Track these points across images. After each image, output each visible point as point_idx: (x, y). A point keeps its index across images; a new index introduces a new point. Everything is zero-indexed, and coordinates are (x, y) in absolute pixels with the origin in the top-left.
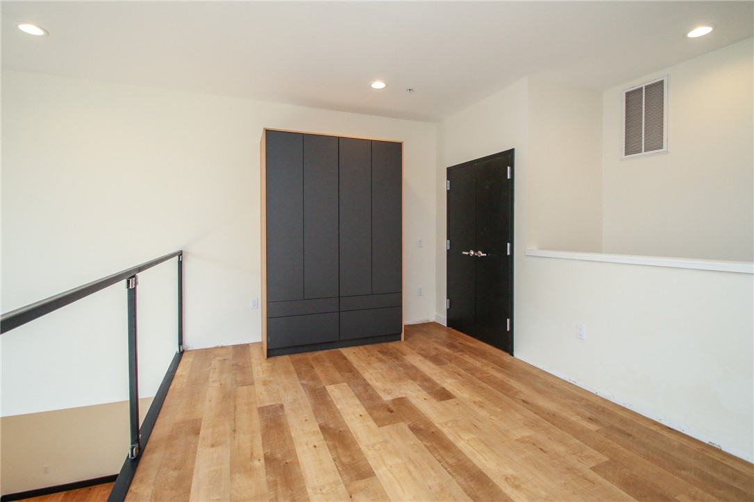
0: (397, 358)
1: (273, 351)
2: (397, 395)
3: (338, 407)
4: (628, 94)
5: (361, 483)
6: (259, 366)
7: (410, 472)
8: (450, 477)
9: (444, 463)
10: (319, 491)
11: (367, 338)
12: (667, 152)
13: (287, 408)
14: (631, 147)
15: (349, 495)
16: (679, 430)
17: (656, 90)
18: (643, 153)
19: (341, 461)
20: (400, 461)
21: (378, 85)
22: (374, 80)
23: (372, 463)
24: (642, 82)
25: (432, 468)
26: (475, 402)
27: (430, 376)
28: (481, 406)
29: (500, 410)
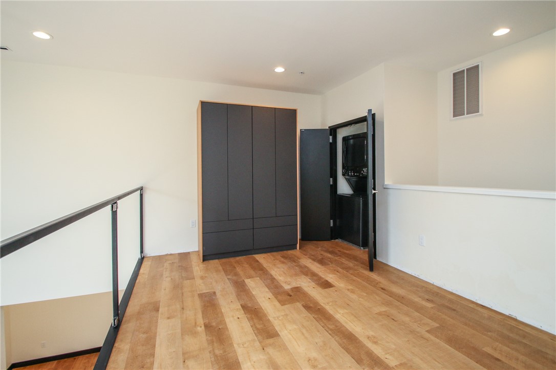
0: (294, 261)
1: (207, 256)
2: (294, 285)
3: (253, 293)
4: (455, 75)
5: (271, 341)
6: (197, 266)
7: (303, 334)
8: (331, 337)
9: (326, 328)
10: (242, 346)
11: (273, 247)
12: (482, 115)
13: (218, 294)
14: (458, 112)
15: (261, 348)
16: (490, 307)
17: (474, 71)
18: (466, 116)
19: (256, 327)
20: (295, 327)
21: (280, 70)
22: (276, 66)
23: (277, 328)
24: (464, 66)
25: (318, 331)
26: (348, 290)
27: (317, 272)
28: (353, 292)
29: (365, 294)
